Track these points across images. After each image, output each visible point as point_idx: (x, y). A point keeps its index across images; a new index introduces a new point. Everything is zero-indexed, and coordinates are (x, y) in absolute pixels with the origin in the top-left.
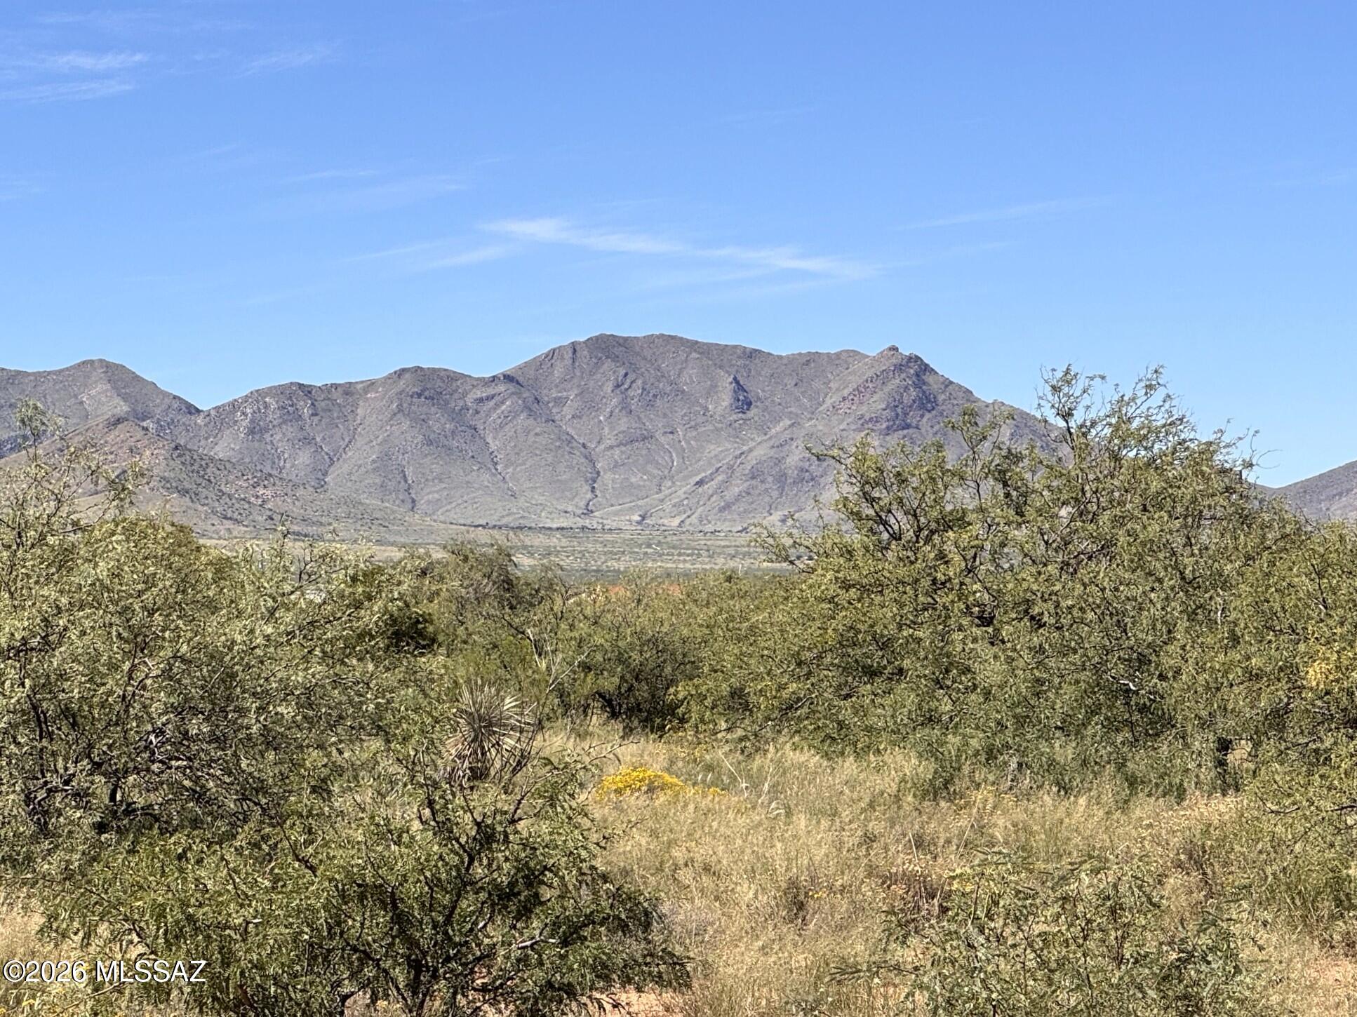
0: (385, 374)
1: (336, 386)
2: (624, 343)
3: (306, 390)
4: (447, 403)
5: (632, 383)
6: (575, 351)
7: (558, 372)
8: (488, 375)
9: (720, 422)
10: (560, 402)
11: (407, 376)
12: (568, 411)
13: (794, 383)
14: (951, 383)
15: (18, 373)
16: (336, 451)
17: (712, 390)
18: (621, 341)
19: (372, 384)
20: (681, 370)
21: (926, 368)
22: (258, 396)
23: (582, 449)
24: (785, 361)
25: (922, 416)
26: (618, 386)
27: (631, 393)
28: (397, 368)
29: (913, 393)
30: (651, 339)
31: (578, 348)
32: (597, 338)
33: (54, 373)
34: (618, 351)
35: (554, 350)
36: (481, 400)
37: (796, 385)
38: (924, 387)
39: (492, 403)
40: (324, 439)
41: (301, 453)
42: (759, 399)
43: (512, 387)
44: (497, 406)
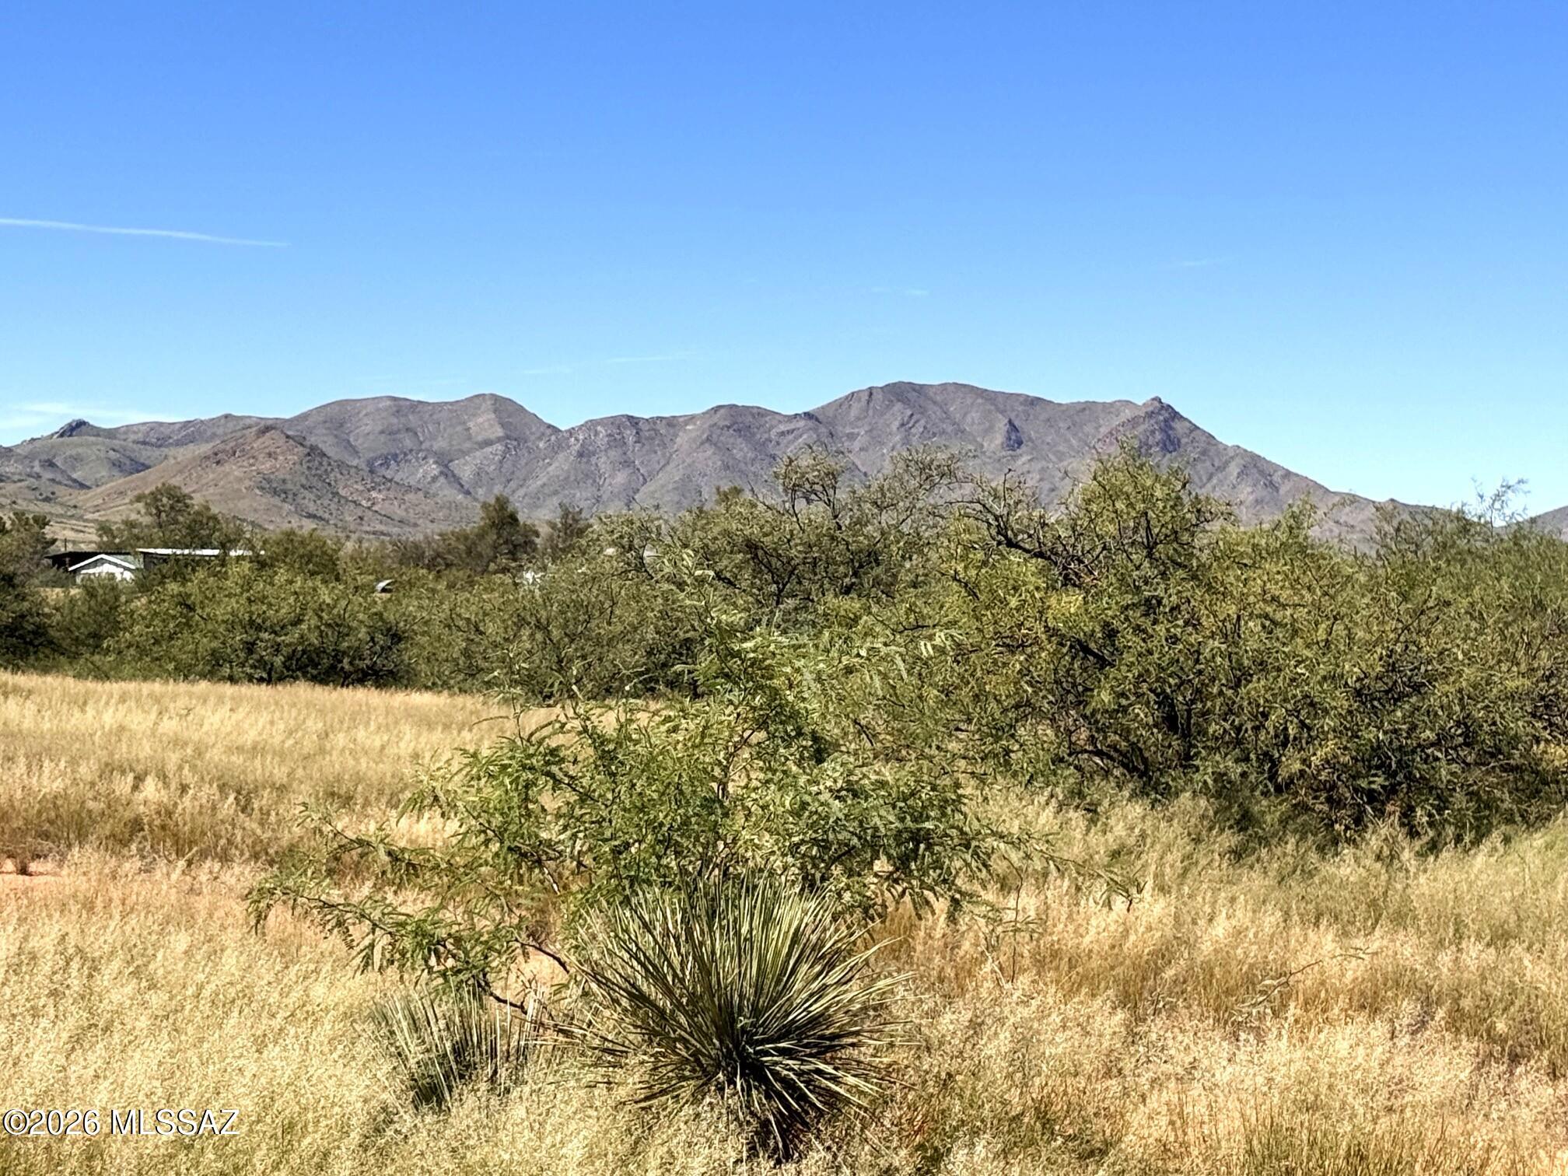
0: (704, 410)
1: (661, 419)
2: (920, 389)
3: (633, 421)
4: (754, 435)
5: (916, 422)
6: (871, 394)
7: (854, 412)
8: (791, 413)
9: (990, 458)
10: (852, 437)
11: (722, 411)
12: (856, 445)
13: (1067, 426)
14: (1198, 428)
15: (420, 402)
16: (650, 473)
17: (988, 431)
18: (917, 388)
19: (692, 418)
20: (965, 414)
21: (1175, 415)
22: (591, 425)
23: (863, 477)
24: (1064, 408)
25: (1164, 456)
26: (903, 425)
27: (913, 430)
28: (714, 405)
29: (1158, 436)
30: (944, 386)
31: (874, 391)
32: (895, 384)
33: (451, 404)
34: (913, 395)
35: (853, 394)
36: (783, 434)
37: (1069, 428)
38: (1170, 432)
39: (791, 437)
40: (642, 463)
41: (619, 474)
42: (1030, 439)
43: (811, 423)
44: (796, 438)
